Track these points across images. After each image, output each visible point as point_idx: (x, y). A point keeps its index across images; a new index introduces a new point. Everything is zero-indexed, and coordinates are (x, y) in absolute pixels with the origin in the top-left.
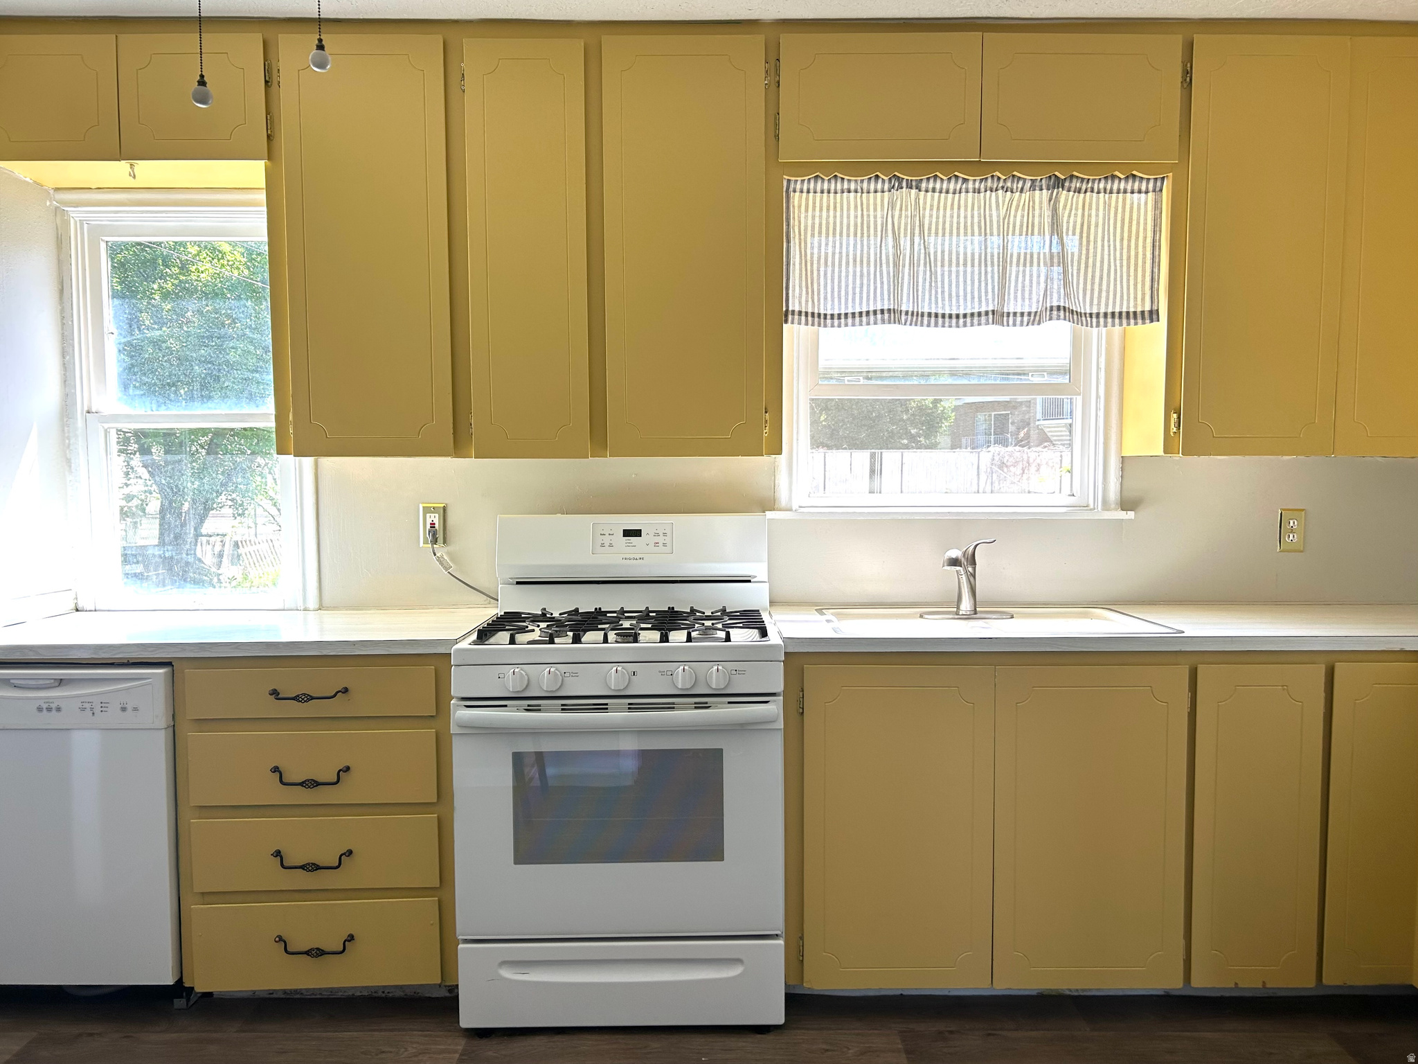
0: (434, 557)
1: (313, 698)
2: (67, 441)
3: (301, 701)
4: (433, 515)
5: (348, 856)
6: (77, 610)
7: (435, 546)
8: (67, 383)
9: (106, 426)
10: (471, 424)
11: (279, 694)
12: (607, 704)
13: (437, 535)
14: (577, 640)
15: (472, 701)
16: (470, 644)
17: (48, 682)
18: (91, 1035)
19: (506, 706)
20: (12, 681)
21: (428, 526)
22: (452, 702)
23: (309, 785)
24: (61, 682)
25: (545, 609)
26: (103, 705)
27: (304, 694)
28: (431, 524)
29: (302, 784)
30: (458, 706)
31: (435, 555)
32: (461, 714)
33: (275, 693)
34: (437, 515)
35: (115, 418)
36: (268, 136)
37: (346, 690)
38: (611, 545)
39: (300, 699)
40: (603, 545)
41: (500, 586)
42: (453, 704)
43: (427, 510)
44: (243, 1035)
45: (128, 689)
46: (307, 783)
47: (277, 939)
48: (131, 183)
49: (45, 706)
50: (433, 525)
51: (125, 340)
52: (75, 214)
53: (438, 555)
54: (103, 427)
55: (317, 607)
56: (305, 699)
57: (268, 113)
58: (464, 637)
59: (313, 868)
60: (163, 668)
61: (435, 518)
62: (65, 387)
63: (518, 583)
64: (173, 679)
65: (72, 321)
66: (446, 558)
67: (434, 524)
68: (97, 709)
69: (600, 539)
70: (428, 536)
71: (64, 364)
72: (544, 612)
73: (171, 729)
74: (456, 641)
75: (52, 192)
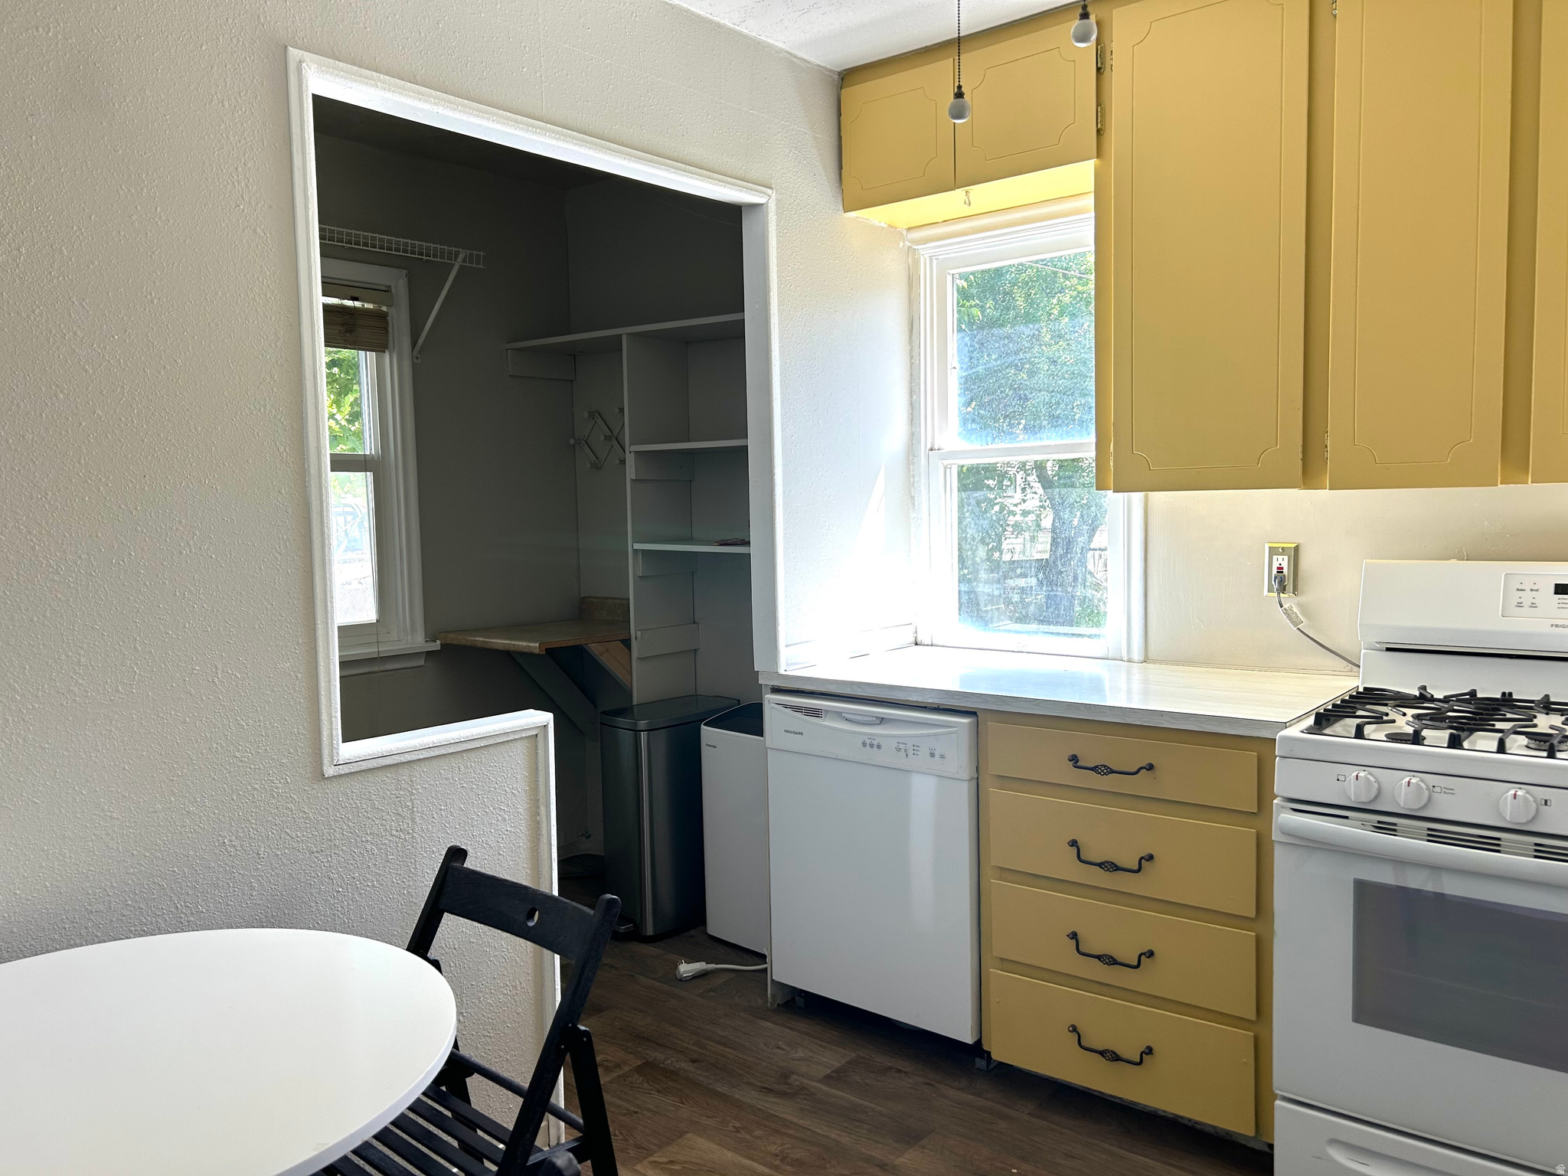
0: (1280, 609)
1: (1113, 772)
2: (912, 480)
3: (1100, 773)
4: (1280, 558)
5: (1149, 957)
6: (916, 644)
7: (1281, 595)
8: (913, 422)
9: (946, 462)
10: (1326, 447)
11: (1078, 761)
12: (1499, 839)
13: (1285, 582)
14: (1455, 743)
15: (1302, 805)
16: (1302, 732)
17: (871, 719)
18: (899, 1071)
19: (1347, 817)
20: (843, 714)
21: (1275, 571)
22: (1275, 801)
23: (1109, 867)
24: (882, 720)
25: (1424, 688)
26: (915, 748)
27: (1105, 766)
28: (1278, 568)
29: (1100, 865)
30: (1282, 807)
31: (1281, 606)
32: (1285, 818)
33: (1074, 759)
34: (1286, 558)
35: (954, 454)
36: (1098, 131)
37: (1150, 767)
38: (1533, 606)
39: (1100, 771)
40: (1520, 605)
41: (1363, 651)
42: (1276, 804)
43: (1273, 551)
44: (1034, 1120)
45: (936, 735)
46: (1106, 864)
47: (1071, 1029)
48: (969, 211)
49: (868, 742)
50: (1280, 570)
51: (966, 373)
52: (925, 252)
53: (1286, 606)
54: (943, 464)
55: (1142, 659)
56: (1105, 771)
57: (1099, 104)
58: (1299, 719)
59: (1110, 962)
60: (969, 717)
61: (1283, 561)
62: (912, 426)
63: (1388, 649)
64: (977, 732)
65: (919, 360)
66: (1295, 610)
67: (1282, 568)
68: (910, 752)
69: (1515, 597)
70: (1273, 583)
71: (912, 403)
72: (1423, 692)
73: (975, 782)
74: (1285, 725)
75: (905, 232)
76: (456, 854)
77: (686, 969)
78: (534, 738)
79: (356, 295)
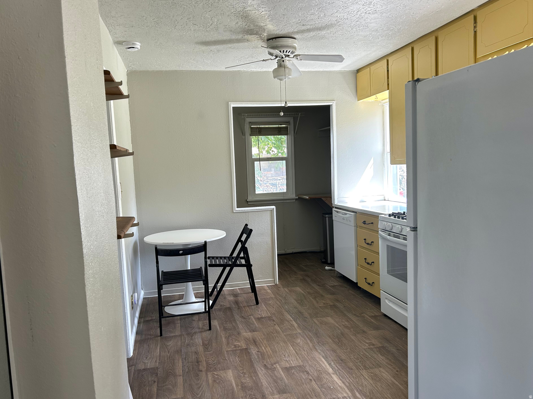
2: (384, 160)
29: (367, 244)
32: (380, 233)
36: (388, 84)
37: (372, 223)
39: (364, 223)
45: (350, 217)
49: (343, 218)
52: (385, 105)
57: (388, 78)
59: (369, 264)
62: (384, 147)
64: (355, 216)
68: (348, 221)
71: (384, 142)
73: (356, 227)
75: (381, 101)
76: (246, 225)
77: (327, 268)
78: (272, 211)
79: (281, 124)
